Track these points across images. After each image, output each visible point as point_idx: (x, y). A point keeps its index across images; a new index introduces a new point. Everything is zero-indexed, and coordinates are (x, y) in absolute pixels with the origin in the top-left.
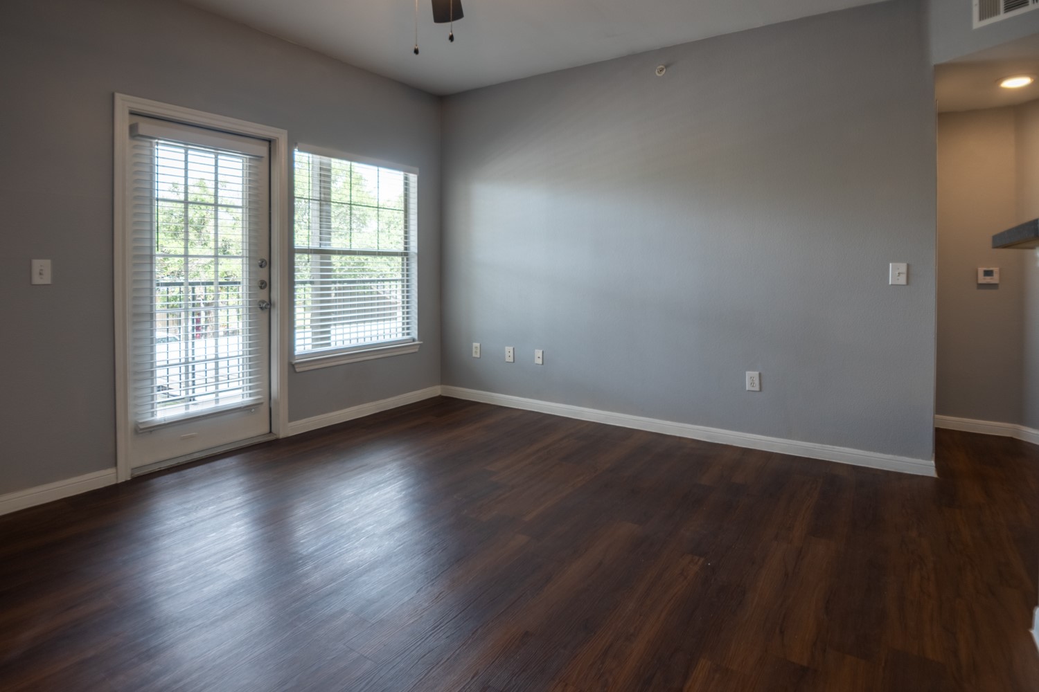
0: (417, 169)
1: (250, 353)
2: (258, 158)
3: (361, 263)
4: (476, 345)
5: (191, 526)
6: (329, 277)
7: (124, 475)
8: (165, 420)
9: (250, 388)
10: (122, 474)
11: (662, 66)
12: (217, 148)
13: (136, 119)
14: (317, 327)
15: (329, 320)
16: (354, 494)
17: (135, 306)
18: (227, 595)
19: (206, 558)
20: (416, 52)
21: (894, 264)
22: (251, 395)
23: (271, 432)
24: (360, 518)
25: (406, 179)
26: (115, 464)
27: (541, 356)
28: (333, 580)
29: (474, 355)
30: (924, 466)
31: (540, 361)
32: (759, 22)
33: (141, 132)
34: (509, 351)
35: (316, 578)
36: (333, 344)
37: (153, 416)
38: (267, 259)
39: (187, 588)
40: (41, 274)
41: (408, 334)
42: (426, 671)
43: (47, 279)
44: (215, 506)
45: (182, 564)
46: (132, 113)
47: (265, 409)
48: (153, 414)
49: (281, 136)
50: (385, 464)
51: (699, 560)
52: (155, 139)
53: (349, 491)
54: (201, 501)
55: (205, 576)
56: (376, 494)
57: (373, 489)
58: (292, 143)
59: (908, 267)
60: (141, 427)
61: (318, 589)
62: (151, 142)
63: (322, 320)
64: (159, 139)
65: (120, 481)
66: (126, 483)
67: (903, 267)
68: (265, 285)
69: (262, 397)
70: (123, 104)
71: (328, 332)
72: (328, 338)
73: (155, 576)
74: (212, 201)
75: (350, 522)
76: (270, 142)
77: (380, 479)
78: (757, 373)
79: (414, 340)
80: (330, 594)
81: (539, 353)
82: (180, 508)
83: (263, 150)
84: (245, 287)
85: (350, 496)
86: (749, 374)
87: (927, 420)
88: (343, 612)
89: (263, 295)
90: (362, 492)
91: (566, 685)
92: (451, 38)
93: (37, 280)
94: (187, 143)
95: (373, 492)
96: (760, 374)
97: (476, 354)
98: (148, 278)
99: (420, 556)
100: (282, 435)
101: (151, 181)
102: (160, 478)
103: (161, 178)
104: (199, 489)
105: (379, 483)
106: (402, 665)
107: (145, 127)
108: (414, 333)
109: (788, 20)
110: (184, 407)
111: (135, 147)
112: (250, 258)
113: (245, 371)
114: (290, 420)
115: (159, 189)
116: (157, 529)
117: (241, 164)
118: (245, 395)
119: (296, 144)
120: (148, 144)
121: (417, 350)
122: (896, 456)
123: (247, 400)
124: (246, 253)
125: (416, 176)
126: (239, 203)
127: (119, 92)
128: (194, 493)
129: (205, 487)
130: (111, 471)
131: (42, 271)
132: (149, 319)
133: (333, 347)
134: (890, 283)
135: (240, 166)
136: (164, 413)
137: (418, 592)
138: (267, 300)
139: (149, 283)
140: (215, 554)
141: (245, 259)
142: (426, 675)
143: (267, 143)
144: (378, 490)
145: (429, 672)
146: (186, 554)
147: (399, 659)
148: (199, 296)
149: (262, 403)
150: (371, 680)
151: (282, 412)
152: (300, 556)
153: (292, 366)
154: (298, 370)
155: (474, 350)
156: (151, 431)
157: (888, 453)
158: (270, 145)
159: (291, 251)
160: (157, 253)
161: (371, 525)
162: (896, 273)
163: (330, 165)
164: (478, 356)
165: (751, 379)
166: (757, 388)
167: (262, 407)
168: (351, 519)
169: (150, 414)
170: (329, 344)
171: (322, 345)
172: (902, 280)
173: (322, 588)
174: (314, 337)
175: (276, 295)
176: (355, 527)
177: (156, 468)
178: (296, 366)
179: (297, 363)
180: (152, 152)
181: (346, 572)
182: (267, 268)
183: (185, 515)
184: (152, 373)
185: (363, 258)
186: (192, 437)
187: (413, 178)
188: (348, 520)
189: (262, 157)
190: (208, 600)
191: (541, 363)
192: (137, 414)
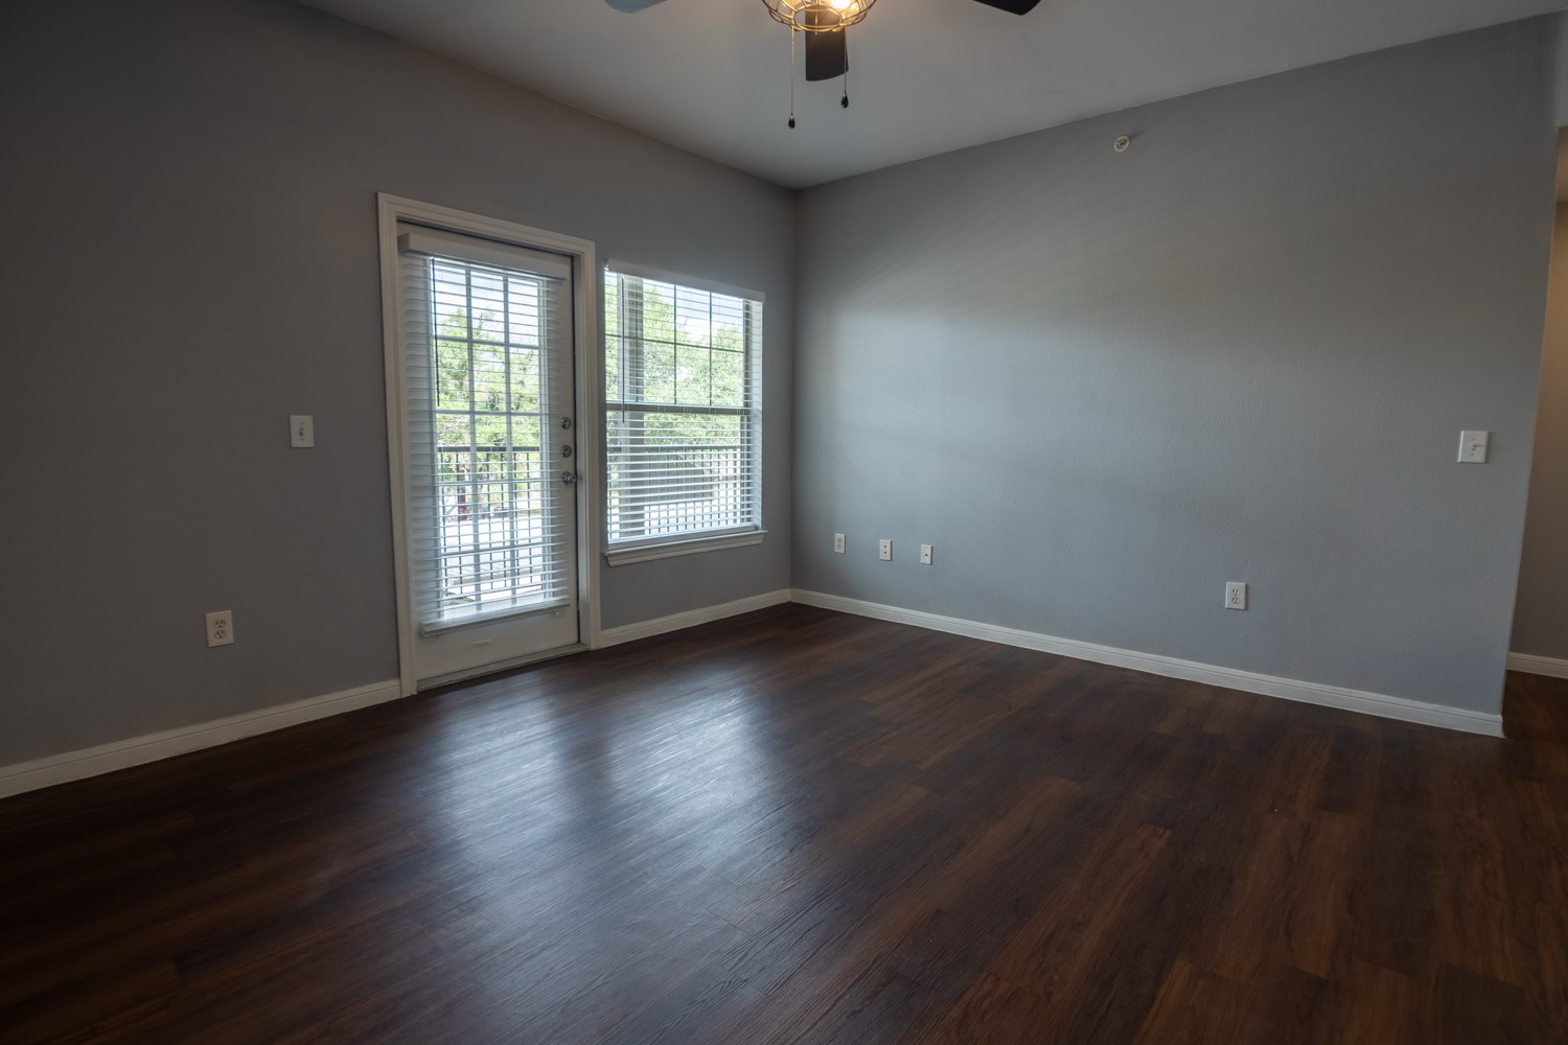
0: (763, 295)
1: (553, 540)
2: (558, 280)
3: (669, 423)
4: (840, 536)
5: (499, 754)
6: (642, 442)
7: (409, 690)
8: (454, 622)
9: (554, 585)
10: (404, 687)
11: (1125, 137)
12: (505, 266)
13: (406, 228)
14: (626, 509)
15: (642, 499)
16: (695, 725)
17: (414, 477)
18: (555, 841)
19: (522, 794)
20: (792, 124)
21: (1468, 432)
22: (554, 594)
23: (579, 641)
24: (705, 754)
25: (747, 308)
26: (399, 675)
27: (929, 554)
28: (682, 830)
29: (836, 550)
30: (1488, 722)
31: (927, 560)
32: (1281, 65)
33: (413, 246)
34: (884, 545)
35: (662, 825)
36: (647, 532)
37: (439, 617)
38: (571, 417)
39: (504, 829)
40: (301, 434)
41: (749, 520)
42: (814, 950)
43: (308, 441)
44: (523, 732)
45: (495, 799)
46: (400, 221)
47: (572, 611)
48: (439, 614)
49: (587, 249)
50: (729, 688)
51: (1164, 833)
52: (430, 255)
53: (687, 720)
54: (506, 724)
55: (524, 817)
56: (722, 726)
57: (717, 719)
58: (602, 260)
59: (1490, 436)
60: (427, 630)
61: (664, 840)
62: (425, 260)
63: (633, 500)
64: (435, 256)
65: (404, 696)
66: (412, 698)
67: (1481, 437)
68: (569, 451)
69: (570, 597)
70: (390, 207)
71: (642, 516)
72: (642, 524)
73: (461, 812)
74: (501, 338)
75: (693, 759)
76: (572, 259)
77: (725, 707)
78: (1242, 585)
79: (756, 528)
80: (680, 847)
81: (926, 549)
82: (480, 731)
83: (564, 269)
84: (544, 455)
85: (689, 727)
86: (1229, 586)
87: (1497, 658)
88: (699, 870)
89: (568, 465)
90: (705, 722)
91: (998, 979)
92: (845, 102)
93: (297, 442)
94: (469, 260)
95: (719, 723)
96: (1247, 586)
97: (839, 548)
98: (428, 441)
99: (788, 806)
100: (593, 646)
101: (427, 313)
102: (451, 694)
103: (440, 309)
104: (500, 709)
105: (725, 712)
106: (781, 939)
107: (417, 240)
108: (757, 520)
109: (1327, 60)
110: (475, 607)
111: (405, 266)
112: (550, 415)
113: (547, 563)
114: (603, 628)
115: (438, 322)
116: (457, 756)
117: (536, 290)
118: (547, 595)
119: (606, 261)
120: (421, 263)
121: (760, 541)
122: (1445, 707)
123: (551, 600)
124: (545, 410)
125: (761, 304)
126: (535, 342)
127: (382, 191)
128: (496, 714)
129: (508, 707)
130: (394, 683)
131: (303, 431)
132: (430, 493)
133: (647, 535)
134: (1459, 460)
135: (534, 292)
136: (451, 615)
137: (791, 851)
138: (572, 471)
139: (429, 447)
140: (533, 790)
141: (543, 417)
142: (814, 954)
143: (569, 260)
144: (724, 720)
145: (818, 949)
146: (498, 787)
147: (777, 932)
148: (464, 466)
149: (568, 605)
150: (746, 954)
151: (593, 617)
152: (638, 798)
153: (605, 558)
154: (611, 564)
155: (836, 543)
156: (437, 636)
157: (1434, 702)
158: (572, 262)
159: (603, 407)
160: (438, 408)
161: (720, 765)
162: (1469, 446)
163: (641, 288)
164: (842, 551)
165: (1233, 592)
166: (1241, 606)
167: (570, 609)
168: (696, 756)
169: (435, 615)
170: (642, 532)
171: (633, 533)
172: (1479, 456)
173: (670, 838)
174: (622, 522)
175: (584, 465)
176: (701, 766)
177: (445, 681)
178: (609, 559)
179: (610, 555)
180: (426, 273)
181: (696, 821)
182: (572, 427)
183: (489, 740)
184: (437, 562)
185: (670, 417)
186: (486, 644)
187: (757, 307)
188: (691, 757)
189: (563, 279)
190: (532, 845)
191: (929, 562)
192: (421, 613)
